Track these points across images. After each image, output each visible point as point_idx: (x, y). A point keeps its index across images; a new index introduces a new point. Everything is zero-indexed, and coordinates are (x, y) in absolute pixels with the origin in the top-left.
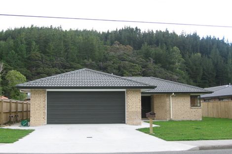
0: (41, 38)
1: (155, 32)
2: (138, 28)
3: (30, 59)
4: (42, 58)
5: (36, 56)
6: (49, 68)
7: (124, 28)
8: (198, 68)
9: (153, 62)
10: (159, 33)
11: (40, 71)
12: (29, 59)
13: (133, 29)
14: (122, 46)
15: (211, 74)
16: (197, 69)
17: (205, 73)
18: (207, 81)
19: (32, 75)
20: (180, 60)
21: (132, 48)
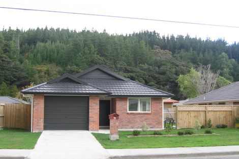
2: (156, 32)
7: (141, 32)
13: (151, 33)
20: (229, 66)
21: (170, 52)
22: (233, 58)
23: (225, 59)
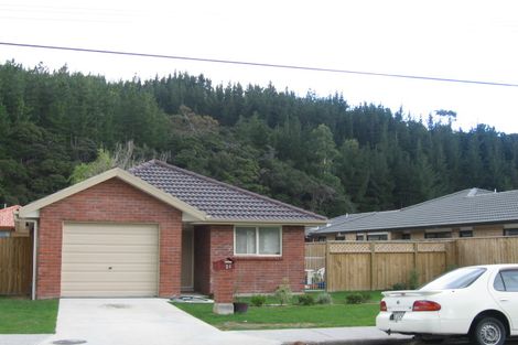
0: (34, 90)
1: (245, 88)
2: (205, 77)
3: (17, 138)
4: (44, 136)
5: (32, 131)
6: (66, 160)
7: (173, 76)
8: (360, 171)
9: (276, 156)
10: (254, 92)
11: (49, 167)
12: (15, 137)
13: (193, 78)
14: (196, 118)
15: (385, 185)
16: (356, 174)
17: (374, 183)
18: (377, 199)
19: (30, 175)
20: (332, 154)
21: (216, 121)
22: (355, 137)
23: (324, 138)
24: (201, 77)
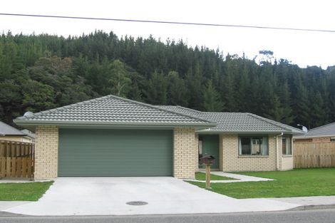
24: (111, 33)
